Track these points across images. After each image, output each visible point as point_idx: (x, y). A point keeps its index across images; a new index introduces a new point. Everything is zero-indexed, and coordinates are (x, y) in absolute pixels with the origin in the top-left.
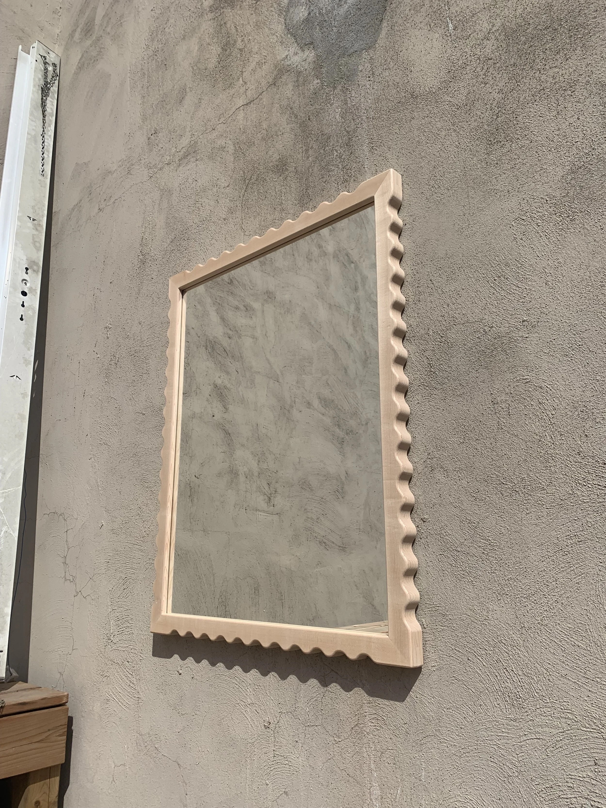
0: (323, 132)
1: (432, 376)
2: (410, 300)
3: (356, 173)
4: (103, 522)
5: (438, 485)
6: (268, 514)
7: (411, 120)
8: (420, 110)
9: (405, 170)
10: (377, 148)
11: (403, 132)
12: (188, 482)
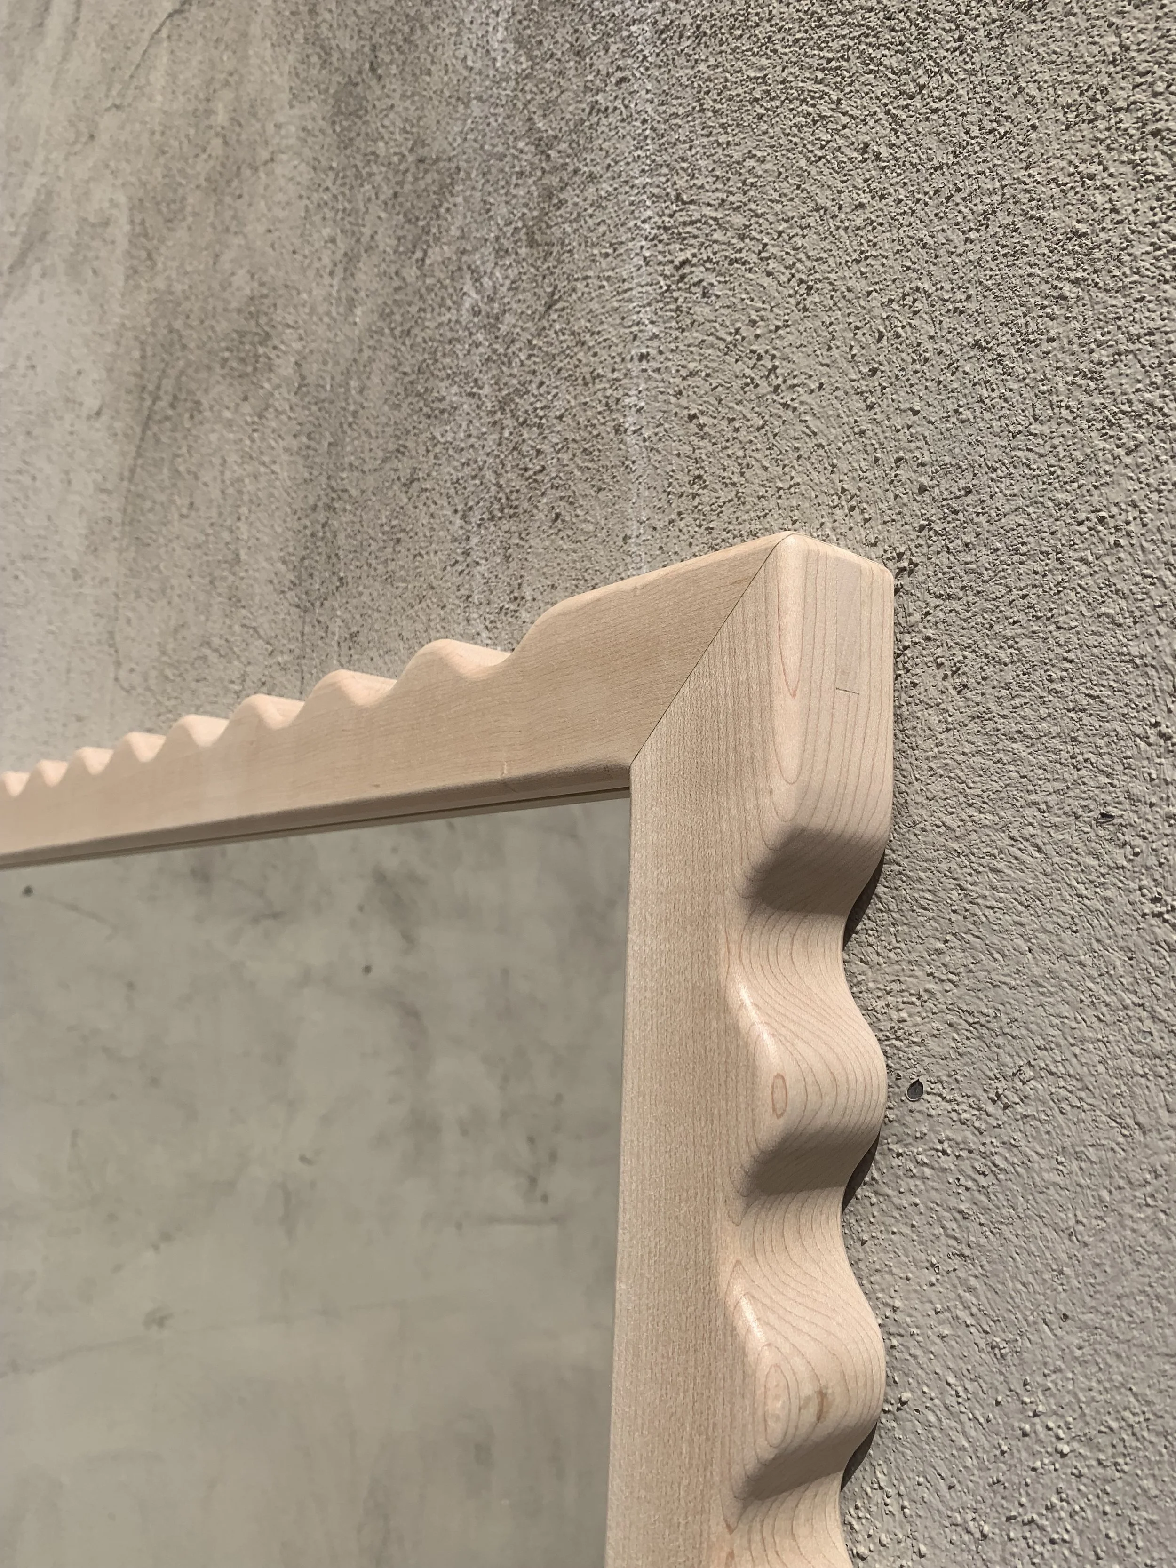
0: (424, 145)
3: (565, 457)
7: (1008, 26)
9: (933, 512)
10: (712, 278)
11: (931, 142)
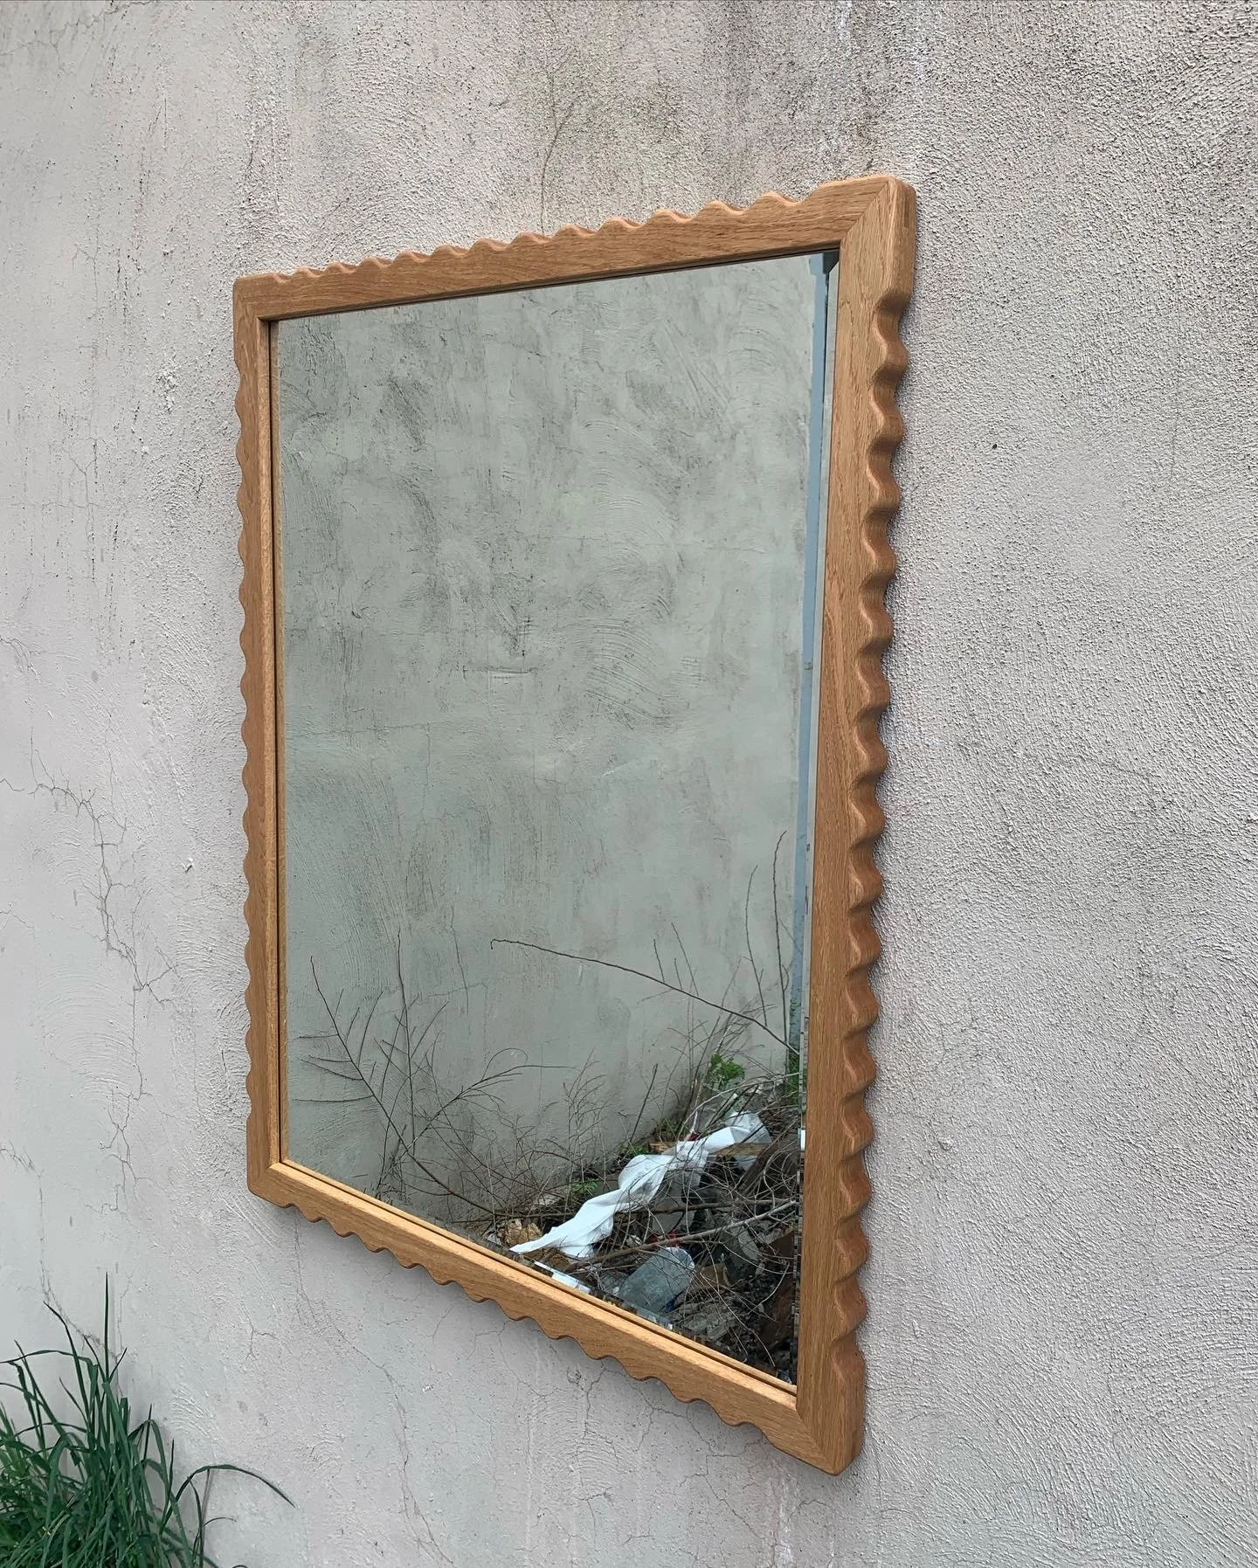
1: (1008, 855)
2: (981, 651)
4: (191, 860)
5: (984, 1090)
6: (511, 674)
8: (1084, 119)
12: (339, 629)
